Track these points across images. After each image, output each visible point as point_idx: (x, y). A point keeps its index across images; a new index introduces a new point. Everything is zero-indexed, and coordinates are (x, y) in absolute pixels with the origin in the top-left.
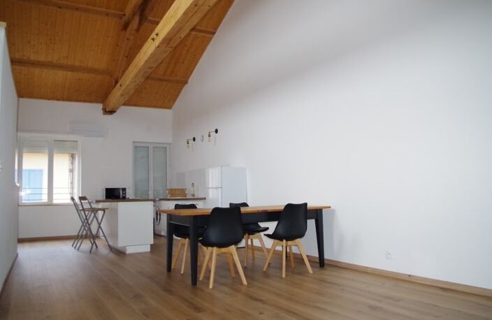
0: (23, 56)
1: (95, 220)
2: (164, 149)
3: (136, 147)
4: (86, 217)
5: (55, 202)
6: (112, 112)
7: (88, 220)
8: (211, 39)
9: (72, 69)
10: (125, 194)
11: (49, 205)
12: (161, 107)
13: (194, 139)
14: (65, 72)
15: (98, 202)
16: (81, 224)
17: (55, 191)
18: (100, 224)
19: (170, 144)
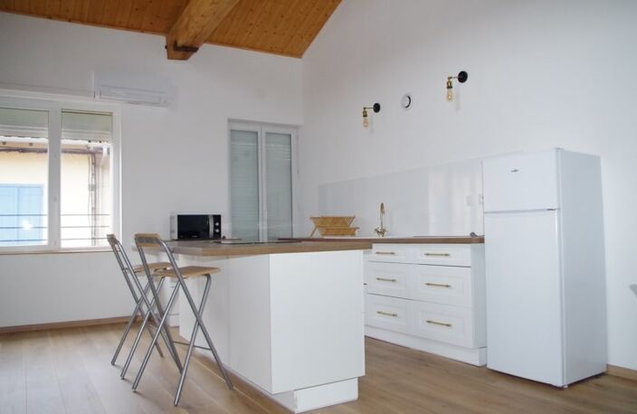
2: (285, 138)
3: (232, 131)
5: (65, 245)
6: (189, 49)
10: (219, 227)
11: (53, 251)
12: (282, 53)
13: (377, 107)
17: (64, 221)
19: (296, 127)
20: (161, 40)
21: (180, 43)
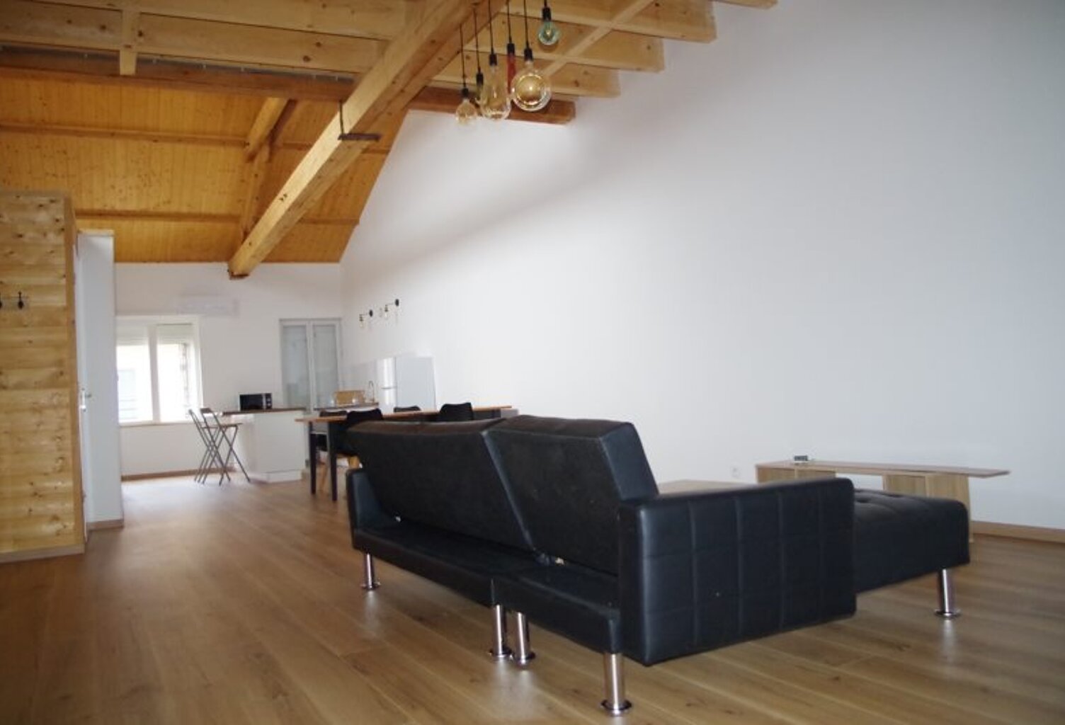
0: (105, 206)
1: (224, 439)
2: (331, 327)
3: (285, 328)
4: (212, 437)
5: (165, 418)
6: (242, 276)
7: (214, 442)
8: (383, 160)
9: (178, 217)
10: (270, 402)
11: (156, 424)
12: (321, 260)
13: (371, 313)
14: (167, 223)
15: (227, 414)
16: (205, 449)
18: (231, 445)
19: (340, 319)
20: (224, 266)
21: (235, 273)
